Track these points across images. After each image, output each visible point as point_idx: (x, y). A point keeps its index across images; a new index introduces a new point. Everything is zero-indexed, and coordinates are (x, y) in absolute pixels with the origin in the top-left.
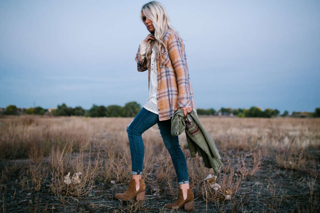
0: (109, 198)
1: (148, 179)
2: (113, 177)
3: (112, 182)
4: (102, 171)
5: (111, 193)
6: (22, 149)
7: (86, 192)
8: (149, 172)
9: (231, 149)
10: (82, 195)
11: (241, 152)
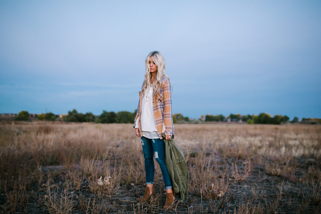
0: (132, 196)
1: (160, 182)
2: (133, 180)
3: (132, 184)
4: (124, 175)
5: (132, 192)
6: (54, 157)
7: (114, 191)
8: (161, 177)
9: (232, 157)
10: (111, 193)
11: (240, 161)
